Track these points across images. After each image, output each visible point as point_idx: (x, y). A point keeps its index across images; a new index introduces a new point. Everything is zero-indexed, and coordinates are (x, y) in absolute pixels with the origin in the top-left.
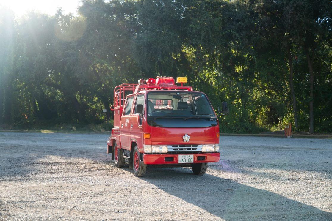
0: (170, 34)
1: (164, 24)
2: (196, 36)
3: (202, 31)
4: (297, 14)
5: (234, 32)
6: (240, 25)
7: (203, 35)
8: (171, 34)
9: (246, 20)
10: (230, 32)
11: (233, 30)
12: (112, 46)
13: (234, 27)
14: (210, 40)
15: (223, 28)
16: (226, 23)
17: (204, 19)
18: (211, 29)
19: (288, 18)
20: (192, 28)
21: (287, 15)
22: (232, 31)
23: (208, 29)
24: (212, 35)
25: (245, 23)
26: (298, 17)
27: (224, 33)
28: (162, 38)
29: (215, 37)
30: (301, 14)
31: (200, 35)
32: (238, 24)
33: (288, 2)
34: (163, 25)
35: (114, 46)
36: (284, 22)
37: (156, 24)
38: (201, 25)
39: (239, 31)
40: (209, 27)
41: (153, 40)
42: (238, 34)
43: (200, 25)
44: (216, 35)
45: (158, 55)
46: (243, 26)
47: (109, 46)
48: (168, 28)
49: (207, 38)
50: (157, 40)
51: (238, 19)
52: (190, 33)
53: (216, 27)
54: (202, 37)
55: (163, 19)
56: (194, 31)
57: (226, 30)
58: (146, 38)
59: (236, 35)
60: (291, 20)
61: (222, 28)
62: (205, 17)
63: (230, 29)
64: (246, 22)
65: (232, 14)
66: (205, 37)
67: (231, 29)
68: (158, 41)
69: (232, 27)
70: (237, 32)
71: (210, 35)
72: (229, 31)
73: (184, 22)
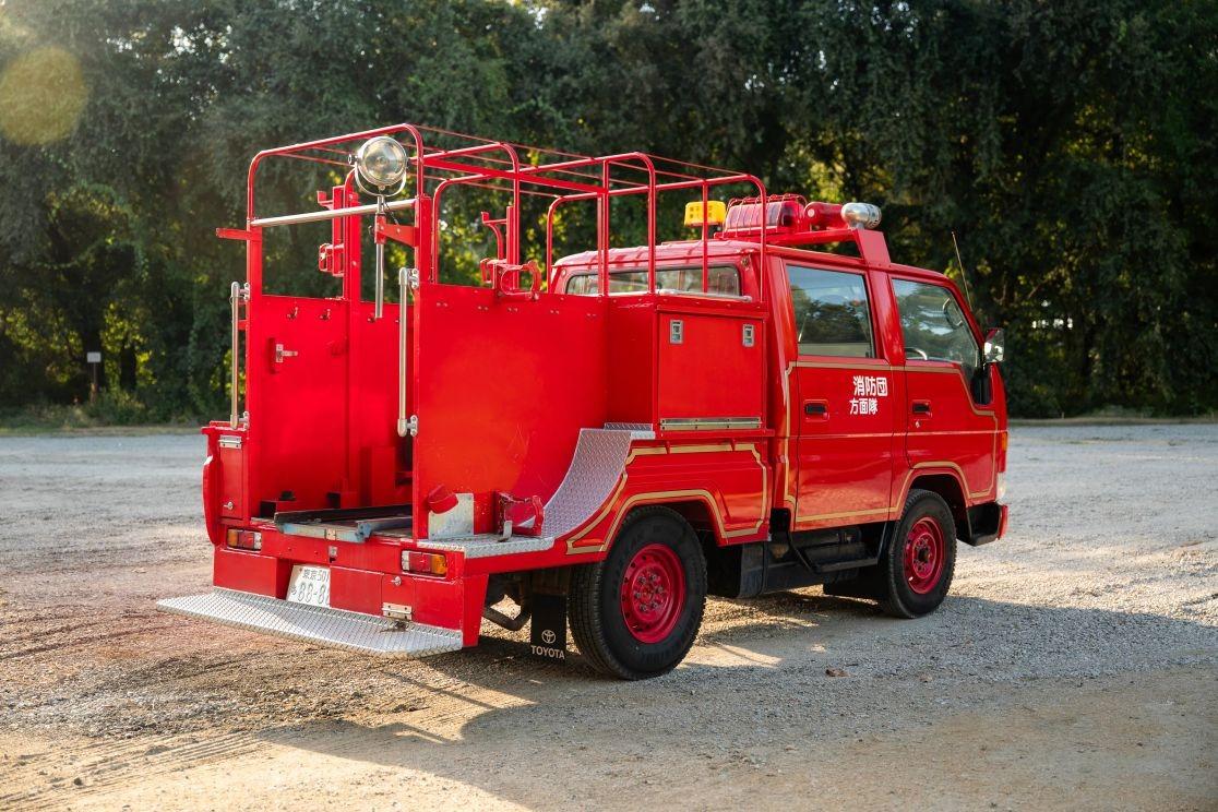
0: (345, 106)
1: (323, 72)
2: (430, 115)
3: (451, 99)
4: (737, 62)
5: (547, 106)
6: (566, 85)
7: (454, 114)
8: (349, 107)
9: (586, 72)
10: (537, 108)
11: (544, 101)
12: (134, 135)
13: (548, 91)
14: (474, 130)
15: (511, 93)
16: (521, 77)
17: (453, 62)
18: (477, 94)
19: (713, 72)
20: (416, 87)
21: (710, 62)
22: (541, 104)
23: (467, 95)
24: (478, 115)
25: (581, 79)
26: (740, 69)
27: (516, 109)
28: (319, 119)
29: (487, 120)
30: (749, 63)
31: (441, 112)
32: (559, 83)
33: (711, 23)
34: (320, 75)
35: (142, 136)
36: (701, 84)
37: (299, 70)
38: (446, 79)
39: (564, 105)
40: (470, 87)
41: (291, 124)
42: (560, 115)
43: (442, 79)
44: (490, 113)
45: (307, 173)
46: (576, 90)
47: (126, 135)
48: (338, 85)
49: (465, 121)
50: (300, 124)
51: (559, 65)
52: (410, 105)
53: (492, 89)
54: (450, 121)
55: (322, 55)
56: (425, 99)
57: (521, 100)
58: (265, 117)
59: (555, 115)
60: (720, 79)
61: (506, 91)
62: (457, 55)
63: (535, 99)
64: (585, 76)
65: (541, 48)
66: (458, 119)
67: (539, 98)
68: (306, 128)
69: (541, 91)
70: (557, 105)
71: (475, 114)
72: (533, 102)
73: (387, 67)
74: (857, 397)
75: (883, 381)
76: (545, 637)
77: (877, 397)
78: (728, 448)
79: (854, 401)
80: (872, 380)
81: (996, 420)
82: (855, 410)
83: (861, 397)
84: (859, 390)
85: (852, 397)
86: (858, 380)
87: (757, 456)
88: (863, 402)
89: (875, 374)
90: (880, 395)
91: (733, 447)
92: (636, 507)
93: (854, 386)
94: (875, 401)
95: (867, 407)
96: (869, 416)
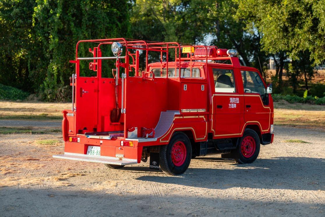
74: (231, 103)
75: (238, 99)
76: (154, 163)
77: (236, 103)
78: (197, 117)
79: (230, 105)
80: (235, 99)
81: (270, 109)
82: (230, 107)
83: (232, 103)
84: (231, 102)
85: (229, 103)
86: (231, 99)
87: (205, 119)
88: (232, 105)
89: (236, 97)
90: (237, 103)
91: (199, 117)
92: (176, 131)
93: (230, 101)
94: (235, 104)
95: (234, 106)
96: (234, 108)
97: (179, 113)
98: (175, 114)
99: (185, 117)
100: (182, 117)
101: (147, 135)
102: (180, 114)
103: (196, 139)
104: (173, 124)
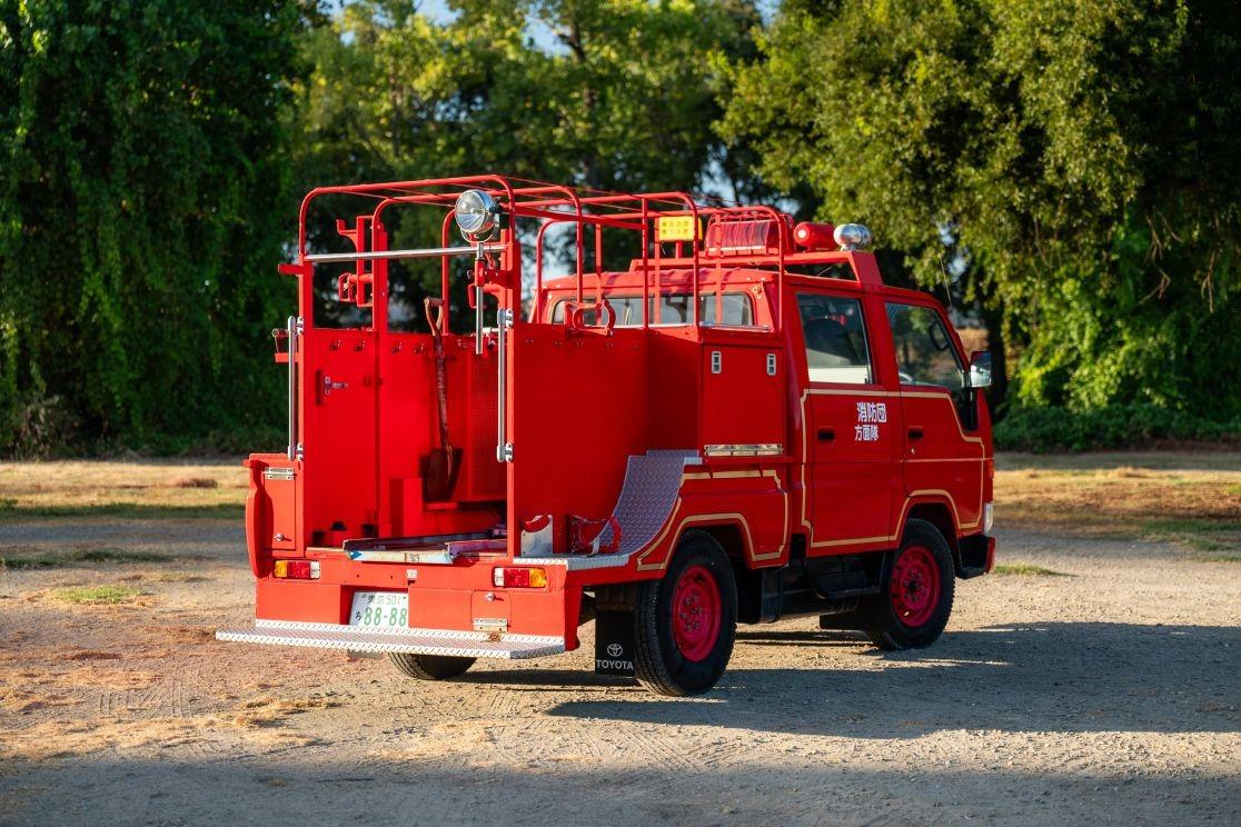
74: (861, 424)
75: (882, 407)
76: (611, 651)
77: (877, 423)
78: (756, 474)
79: (858, 428)
80: (873, 406)
81: (983, 447)
82: (859, 436)
83: (864, 423)
84: (861, 417)
85: (856, 423)
86: (861, 406)
87: (778, 481)
88: (866, 427)
89: (875, 400)
90: (880, 421)
91: (761, 473)
92: (689, 528)
93: (858, 413)
94: (876, 428)
95: (869, 433)
96: (871, 443)
97: (697, 461)
98: (685, 463)
99: (717, 475)
100: (705, 476)
101: (596, 545)
102: (701, 463)
103: (755, 558)
104: (680, 500)
